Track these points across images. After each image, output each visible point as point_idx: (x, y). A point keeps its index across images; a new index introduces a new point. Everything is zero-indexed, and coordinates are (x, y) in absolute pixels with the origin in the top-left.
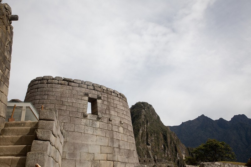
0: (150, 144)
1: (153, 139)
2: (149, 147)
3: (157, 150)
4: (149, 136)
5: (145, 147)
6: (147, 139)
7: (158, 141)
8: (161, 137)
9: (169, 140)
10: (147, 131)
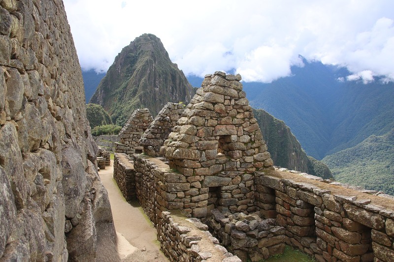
0: (159, 86)
1: (161, 80)
2: (157, 89)
3: (165, 92)
4: (158, 77)
5: (153, 89)
6: (155, 81)
7: (166, 82)
8: (170, 78)
9: (178, 82)
10: (155, 71)
